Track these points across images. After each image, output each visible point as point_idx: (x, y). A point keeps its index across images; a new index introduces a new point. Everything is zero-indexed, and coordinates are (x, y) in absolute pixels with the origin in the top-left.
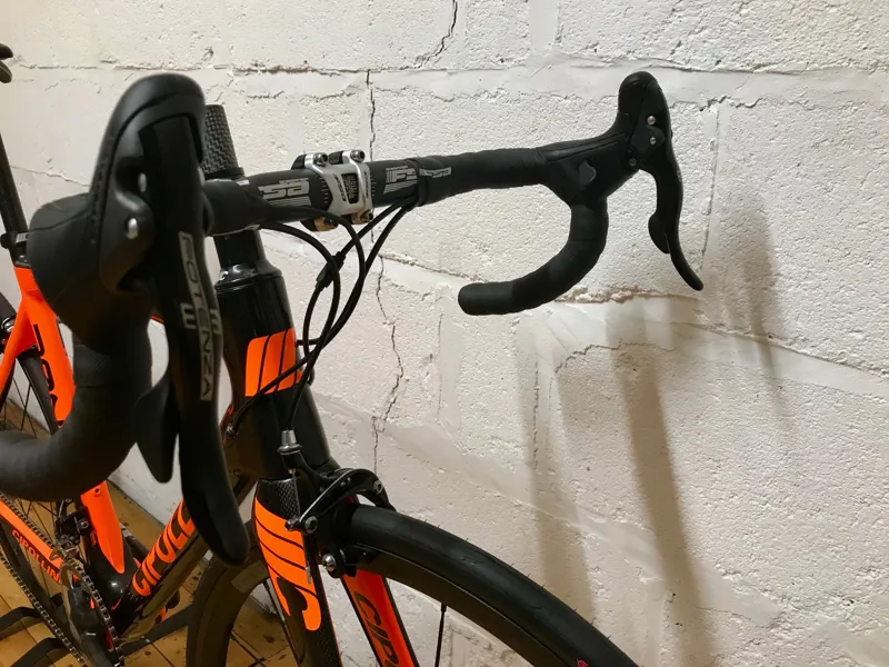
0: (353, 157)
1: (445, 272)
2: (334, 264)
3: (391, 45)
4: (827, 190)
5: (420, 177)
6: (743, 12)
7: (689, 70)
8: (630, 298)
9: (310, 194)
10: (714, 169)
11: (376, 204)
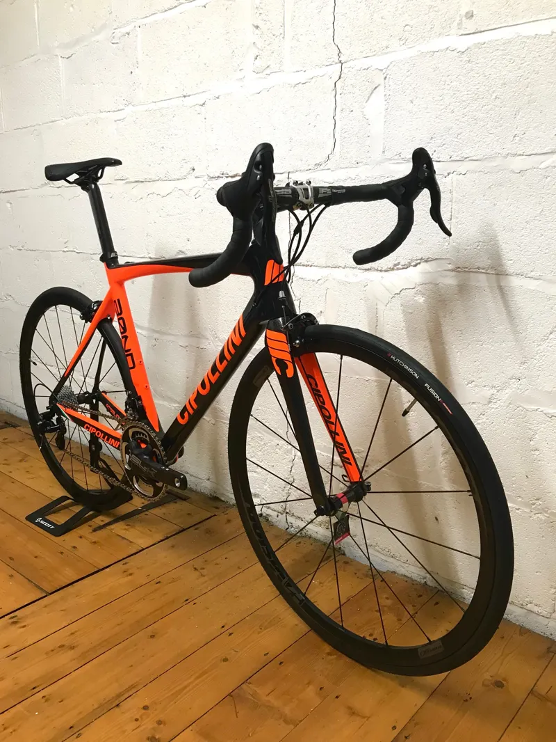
0: (307, 183)
1: (329, 267)
2: (300, 224)
3: (301, 160)
4: (495, 205)
5: (332, 193)
6: (459, 137)
7: (439, 161)
8: (419, 263)
9: (292, 194)
10: (451, 201)
11: (315, 203)
